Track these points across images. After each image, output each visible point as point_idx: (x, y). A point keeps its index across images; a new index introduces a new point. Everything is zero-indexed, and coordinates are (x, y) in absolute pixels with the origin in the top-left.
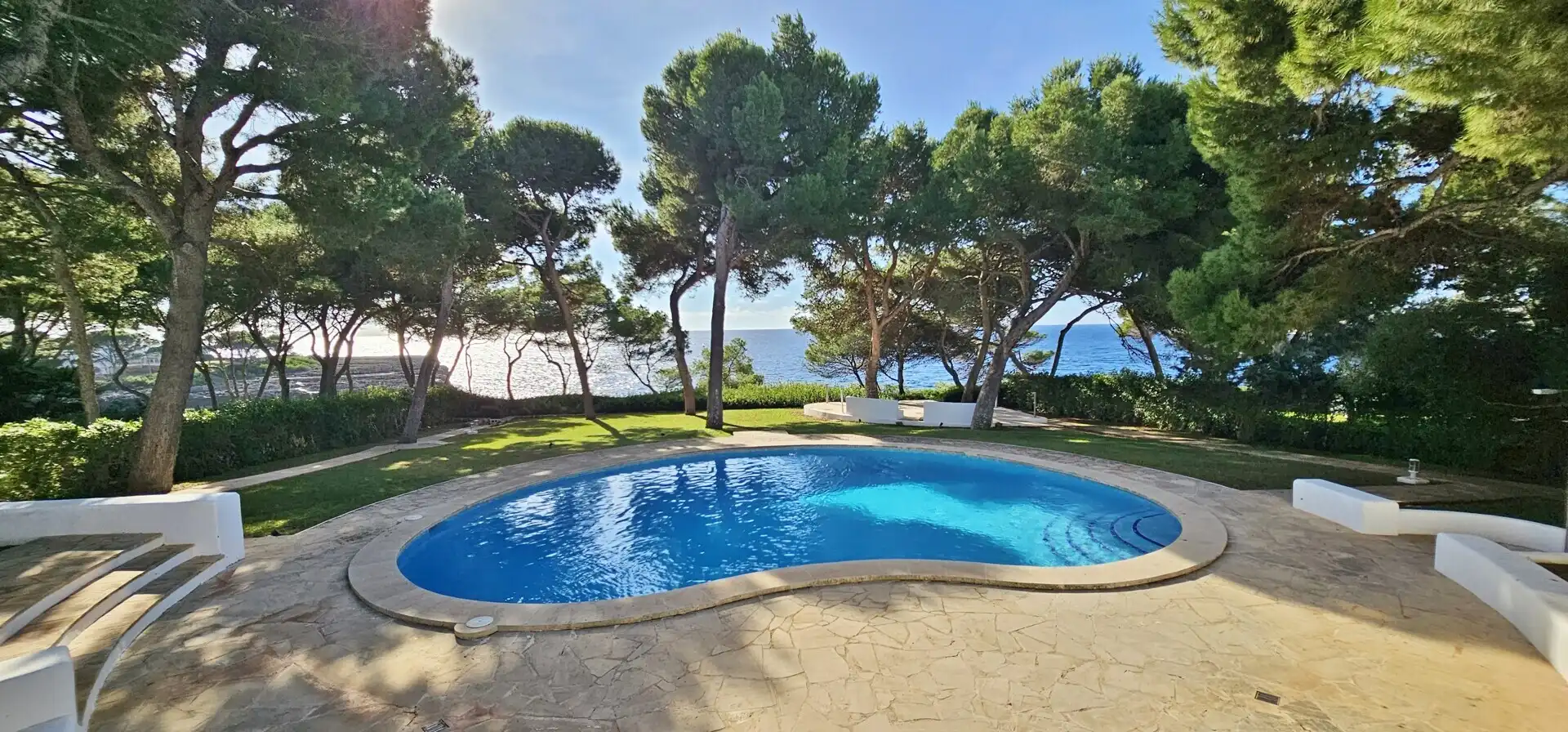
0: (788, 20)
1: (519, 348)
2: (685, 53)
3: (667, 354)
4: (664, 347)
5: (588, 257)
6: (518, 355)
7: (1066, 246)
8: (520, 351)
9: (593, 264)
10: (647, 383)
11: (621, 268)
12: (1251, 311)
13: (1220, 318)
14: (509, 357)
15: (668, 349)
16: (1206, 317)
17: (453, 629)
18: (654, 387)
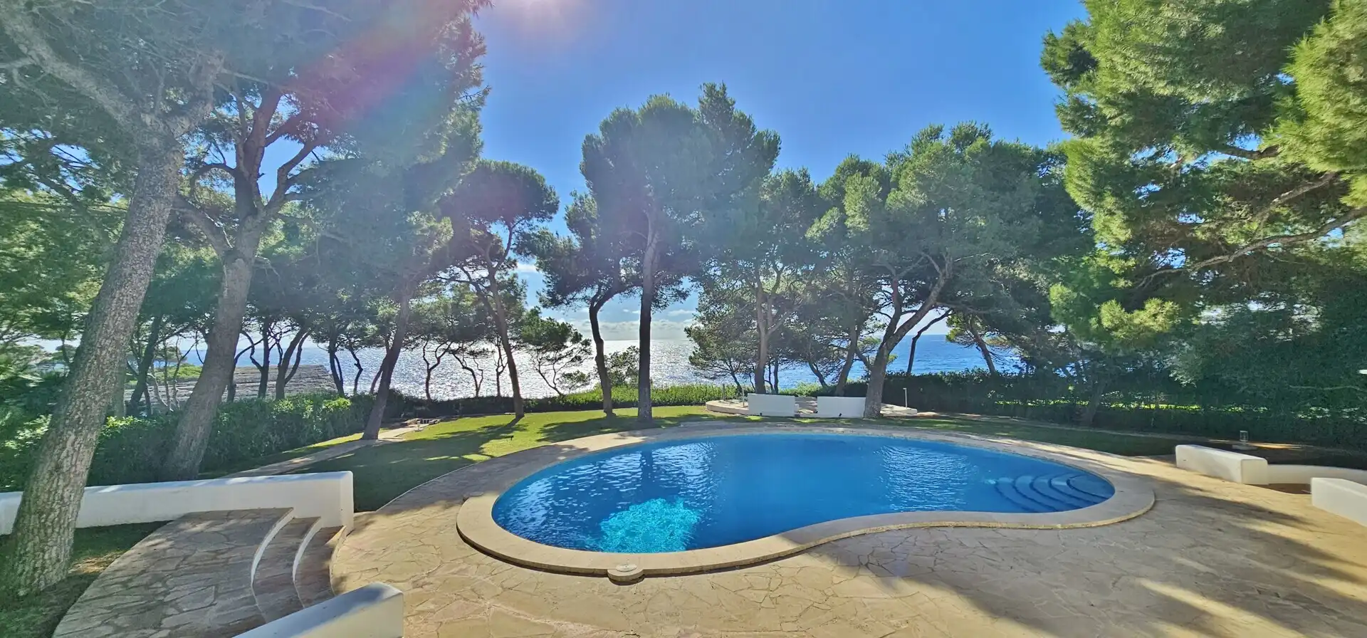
0: (713, 87)
1: (438, 356)
2: (621, 110)
3: (572, 360)
4: (569, 354)
5: (515, 276)
6: (436, 362)
7: (932, 268)
8: (439, 359)
9: (519, 281)
10: (553, 386)
11: (544, 286)
12: (1126, 316)
13: (1099, 322)
14: (428, 364)
15: (574, 355)
16: (1087, 322)
17: (604, 574)
18: (559, 389)
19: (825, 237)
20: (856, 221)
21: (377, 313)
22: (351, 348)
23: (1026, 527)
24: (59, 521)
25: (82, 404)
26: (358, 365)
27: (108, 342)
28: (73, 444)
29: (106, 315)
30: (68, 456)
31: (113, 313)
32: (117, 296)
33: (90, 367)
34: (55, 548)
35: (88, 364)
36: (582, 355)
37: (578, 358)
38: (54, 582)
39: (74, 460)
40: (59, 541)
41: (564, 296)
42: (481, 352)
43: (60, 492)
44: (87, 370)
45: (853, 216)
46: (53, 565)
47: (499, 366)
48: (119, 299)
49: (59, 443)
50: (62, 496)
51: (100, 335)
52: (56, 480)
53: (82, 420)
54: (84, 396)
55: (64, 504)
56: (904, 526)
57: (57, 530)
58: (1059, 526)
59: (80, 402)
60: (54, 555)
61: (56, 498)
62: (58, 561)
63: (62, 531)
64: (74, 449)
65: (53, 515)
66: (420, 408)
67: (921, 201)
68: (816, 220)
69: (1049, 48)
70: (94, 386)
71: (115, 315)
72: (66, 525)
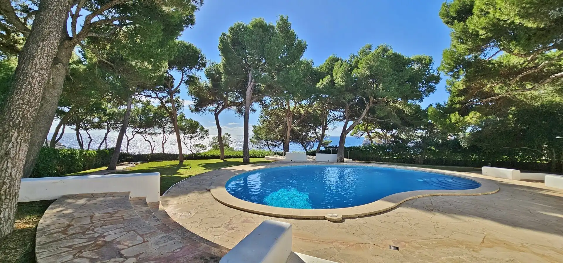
0: (284, 17)
1: (134, 134)
2: (240, 23)
3: (200, 138)
4: (198, 135)
6: (132, 137)
8: (134, 136)
10: (190, 149)
12: (462, 118)
13: (450, 120)
14: (128, 138)
15: (201, 136)
16: (445, 121)
17: (324, 219)
18: (192, 151)
19: (325, 87)
20: (339, 81)
21: (106, 111)
22: (86, 129)
23: (468, 194)
24: (9, 191)
25: (21, 113)
26: (90, 137)
27: (37, 74)
28: (16, 139)
29: (35, 57)
30: (13, 147)
31: (39, 56)
32: (41, 45)
33: (25, 89)
34: (7, 210)
35: (24, 87)
36: (205, 136)
37: (203, 137)
38: (6, 234)
39: (18, 150)
40: (10, 205)
41: (201, 107)
42: (154, 134)
43: (9, 171)
44: (23, 90)
45: (339, 78)
46: (7, 222)
47: (163, 140)
48: (42, 48)
49: (6, 138)
50: (11, 173)
51: (31, 68)
52: (6, 163)
53: (22, 124)
54: (22, 108)
55: (13, 180)
56: (424, 195)
57: (8, 197)
58: (480, 194)
59: (20, 111)
60: (7, 215)
61: (7, 175)
62: (9, 218)
63: (11, 198)
64: (17, 143)
65: (5, 186)
66: (129, 157)
67: (368, 74)
68: (321, 80)
69: (445, 8)
70: (29, 102)
71: (40, 58)
72: (14, 194)
